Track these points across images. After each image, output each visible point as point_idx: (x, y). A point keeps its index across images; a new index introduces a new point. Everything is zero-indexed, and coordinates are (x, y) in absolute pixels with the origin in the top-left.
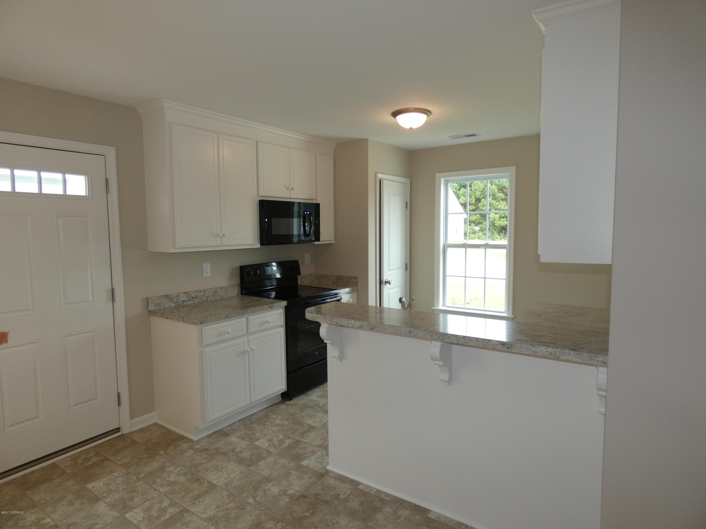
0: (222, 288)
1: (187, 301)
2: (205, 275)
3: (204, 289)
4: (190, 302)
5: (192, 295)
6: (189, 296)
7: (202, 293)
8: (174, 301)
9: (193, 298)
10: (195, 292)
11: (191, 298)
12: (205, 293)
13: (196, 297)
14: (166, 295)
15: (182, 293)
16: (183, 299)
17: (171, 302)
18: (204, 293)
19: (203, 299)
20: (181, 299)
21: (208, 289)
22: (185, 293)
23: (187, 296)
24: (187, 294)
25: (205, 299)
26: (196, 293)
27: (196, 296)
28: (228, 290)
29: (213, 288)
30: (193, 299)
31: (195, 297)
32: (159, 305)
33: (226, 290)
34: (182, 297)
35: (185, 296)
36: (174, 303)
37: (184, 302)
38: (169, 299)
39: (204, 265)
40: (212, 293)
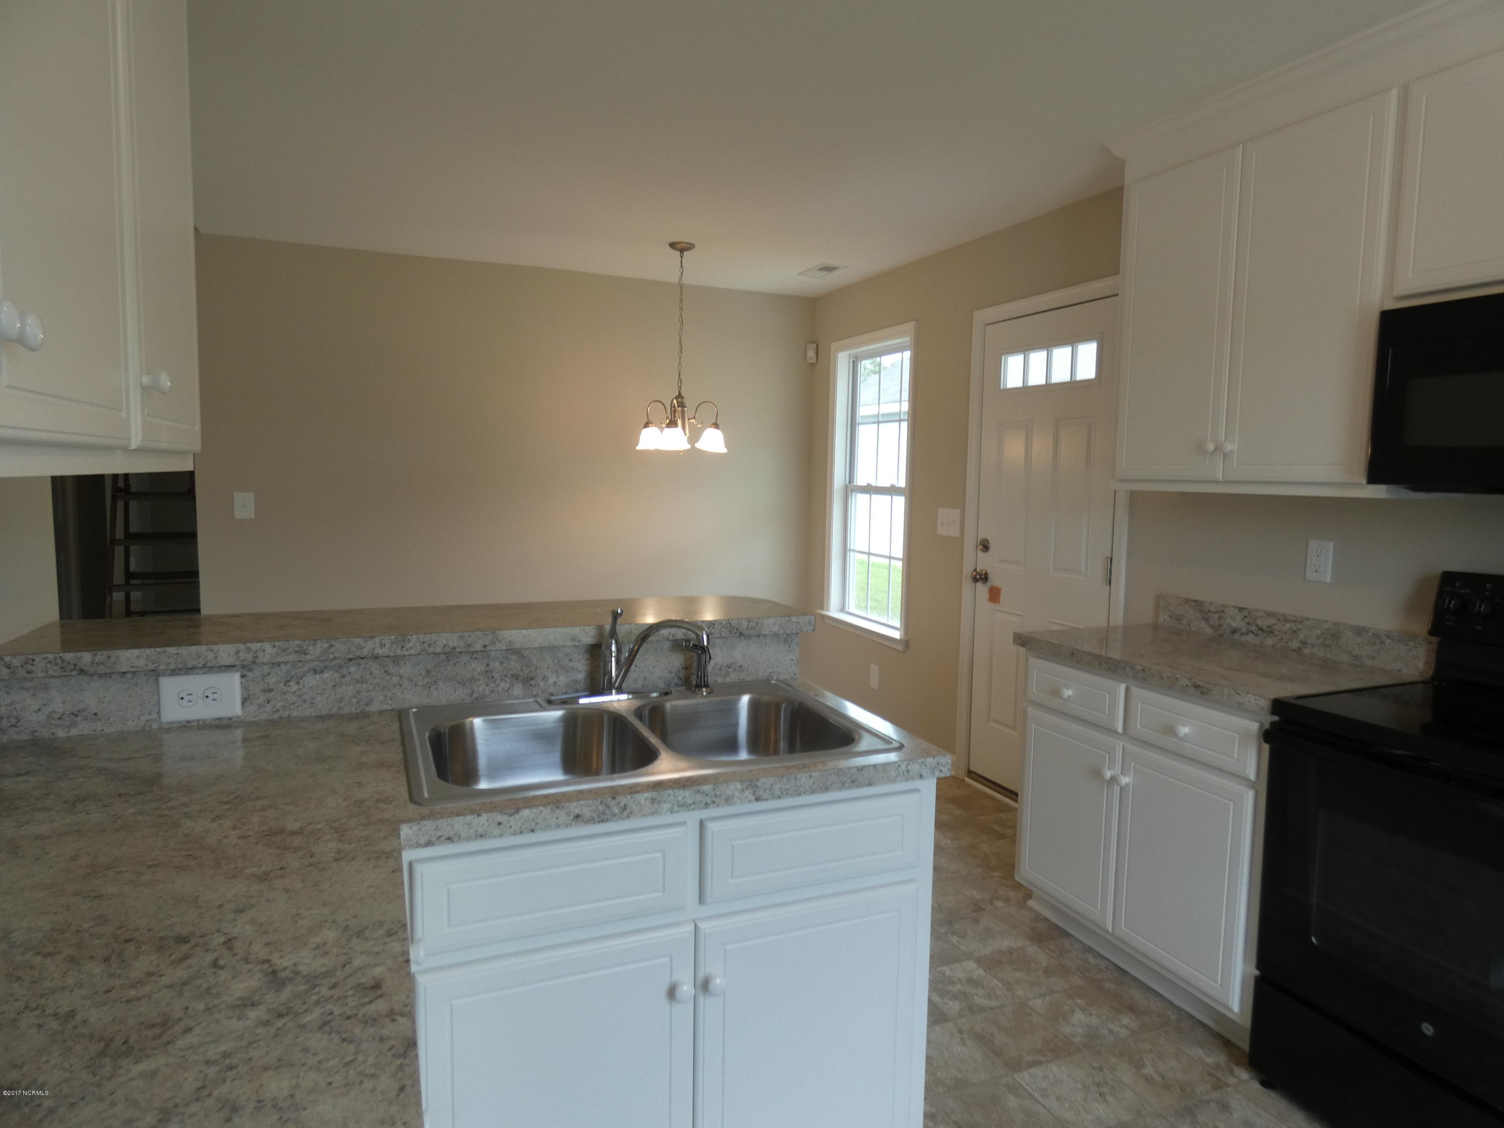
0: (1359, 631)
1: (1243, 634)
2: (1311, 575)
3: (1295, 616)
4: (1250, 639)
5: (1260, 622)
6: (1251, 621)
7: (1288, 625)
8: (1212, 622)
9: (1261, 629)
10: (1269, 614)
11: (1254, 628)
12: (1299, 629)
13: (1270, 632)
14: (1196, 601)
15: (1235, 607)
16: (1234, 625)
17: (1204, 622)
18: (1295, 628)
19: (1289, 644)
20: (1229, 620)
21: (1307, 619)
22: (1241, 609)
23: (1246, 619)
24: (1246, 613)
25: (1295, 644)
26: (1272, 621)
27: (1269, 627)
28: (1383, 642)
29: (1325, 621)
30: (1260, 632)
31: (1265, 628)
32: (1178, 618)
33: (1374, 643)
34: (1231, 617)
35: (1238, 618)
36: (1211, 627)
37: (1234, 631)
38: (1201, 611)
39: (1313, 544)
40: (1322, 634)
